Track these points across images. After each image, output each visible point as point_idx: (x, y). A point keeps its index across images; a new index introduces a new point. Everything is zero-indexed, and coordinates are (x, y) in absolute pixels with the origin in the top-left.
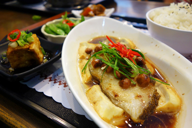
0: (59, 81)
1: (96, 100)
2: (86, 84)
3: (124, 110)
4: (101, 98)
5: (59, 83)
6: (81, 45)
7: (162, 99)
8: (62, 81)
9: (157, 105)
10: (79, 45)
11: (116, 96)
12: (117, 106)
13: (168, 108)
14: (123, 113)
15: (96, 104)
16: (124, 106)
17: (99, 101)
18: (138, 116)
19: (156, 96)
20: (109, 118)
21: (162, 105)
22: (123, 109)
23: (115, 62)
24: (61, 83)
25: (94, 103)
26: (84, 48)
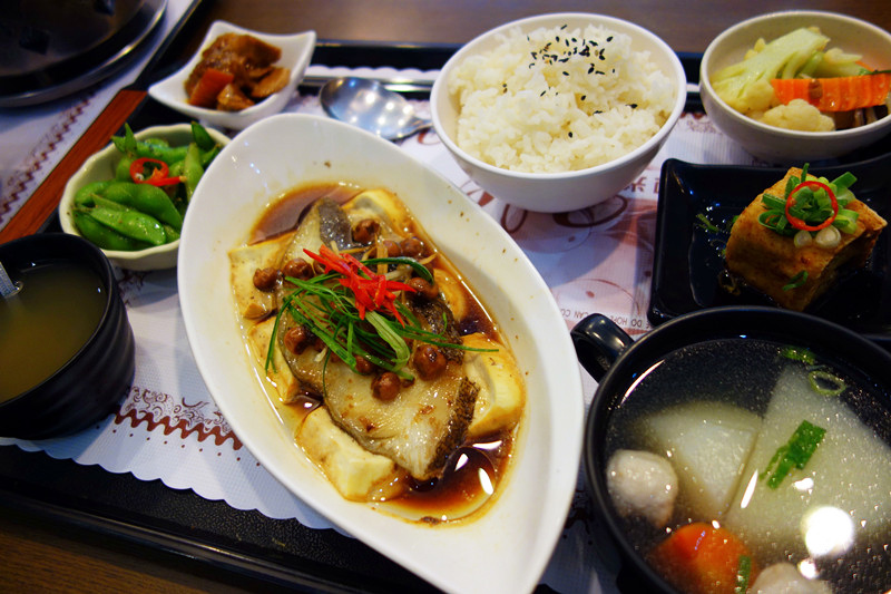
0: (194, 424)
1: (324, 451)
2: (288, 404)
3: (393, 460)
4: (335, 443)
5: (196, 433)
6: (234, 259)
7: (483, 395)
8: (206, 425)
9: (470, 418)
10: (227, 263)
11: (369, 428)
12: (377, 453)
13: (495, 421)
14: (392, 466)
15: (327, 461)
16: (391, 449)
17: (333, 453)
18: (425, 467)
19: (466, 394)
20: (363, 491)
21: (482, 415)
22: (391, 457)
23: (347, 327)
24: (205, 431)
25: (323, 460)
26: (247, 273)
